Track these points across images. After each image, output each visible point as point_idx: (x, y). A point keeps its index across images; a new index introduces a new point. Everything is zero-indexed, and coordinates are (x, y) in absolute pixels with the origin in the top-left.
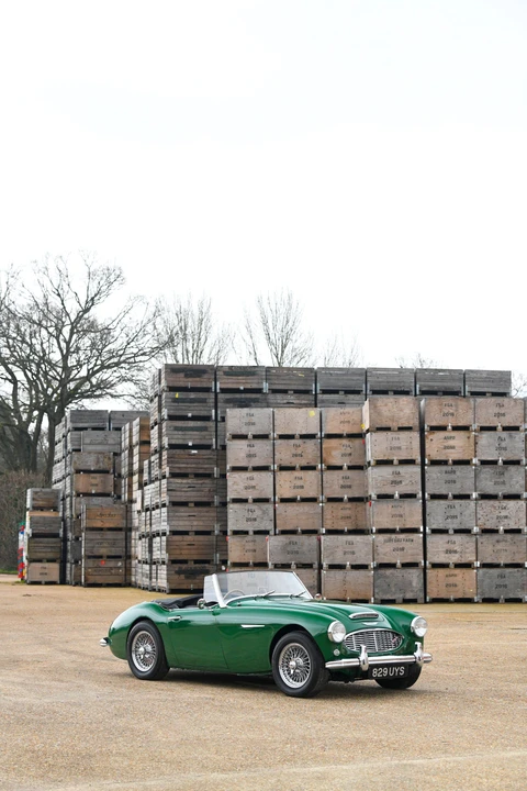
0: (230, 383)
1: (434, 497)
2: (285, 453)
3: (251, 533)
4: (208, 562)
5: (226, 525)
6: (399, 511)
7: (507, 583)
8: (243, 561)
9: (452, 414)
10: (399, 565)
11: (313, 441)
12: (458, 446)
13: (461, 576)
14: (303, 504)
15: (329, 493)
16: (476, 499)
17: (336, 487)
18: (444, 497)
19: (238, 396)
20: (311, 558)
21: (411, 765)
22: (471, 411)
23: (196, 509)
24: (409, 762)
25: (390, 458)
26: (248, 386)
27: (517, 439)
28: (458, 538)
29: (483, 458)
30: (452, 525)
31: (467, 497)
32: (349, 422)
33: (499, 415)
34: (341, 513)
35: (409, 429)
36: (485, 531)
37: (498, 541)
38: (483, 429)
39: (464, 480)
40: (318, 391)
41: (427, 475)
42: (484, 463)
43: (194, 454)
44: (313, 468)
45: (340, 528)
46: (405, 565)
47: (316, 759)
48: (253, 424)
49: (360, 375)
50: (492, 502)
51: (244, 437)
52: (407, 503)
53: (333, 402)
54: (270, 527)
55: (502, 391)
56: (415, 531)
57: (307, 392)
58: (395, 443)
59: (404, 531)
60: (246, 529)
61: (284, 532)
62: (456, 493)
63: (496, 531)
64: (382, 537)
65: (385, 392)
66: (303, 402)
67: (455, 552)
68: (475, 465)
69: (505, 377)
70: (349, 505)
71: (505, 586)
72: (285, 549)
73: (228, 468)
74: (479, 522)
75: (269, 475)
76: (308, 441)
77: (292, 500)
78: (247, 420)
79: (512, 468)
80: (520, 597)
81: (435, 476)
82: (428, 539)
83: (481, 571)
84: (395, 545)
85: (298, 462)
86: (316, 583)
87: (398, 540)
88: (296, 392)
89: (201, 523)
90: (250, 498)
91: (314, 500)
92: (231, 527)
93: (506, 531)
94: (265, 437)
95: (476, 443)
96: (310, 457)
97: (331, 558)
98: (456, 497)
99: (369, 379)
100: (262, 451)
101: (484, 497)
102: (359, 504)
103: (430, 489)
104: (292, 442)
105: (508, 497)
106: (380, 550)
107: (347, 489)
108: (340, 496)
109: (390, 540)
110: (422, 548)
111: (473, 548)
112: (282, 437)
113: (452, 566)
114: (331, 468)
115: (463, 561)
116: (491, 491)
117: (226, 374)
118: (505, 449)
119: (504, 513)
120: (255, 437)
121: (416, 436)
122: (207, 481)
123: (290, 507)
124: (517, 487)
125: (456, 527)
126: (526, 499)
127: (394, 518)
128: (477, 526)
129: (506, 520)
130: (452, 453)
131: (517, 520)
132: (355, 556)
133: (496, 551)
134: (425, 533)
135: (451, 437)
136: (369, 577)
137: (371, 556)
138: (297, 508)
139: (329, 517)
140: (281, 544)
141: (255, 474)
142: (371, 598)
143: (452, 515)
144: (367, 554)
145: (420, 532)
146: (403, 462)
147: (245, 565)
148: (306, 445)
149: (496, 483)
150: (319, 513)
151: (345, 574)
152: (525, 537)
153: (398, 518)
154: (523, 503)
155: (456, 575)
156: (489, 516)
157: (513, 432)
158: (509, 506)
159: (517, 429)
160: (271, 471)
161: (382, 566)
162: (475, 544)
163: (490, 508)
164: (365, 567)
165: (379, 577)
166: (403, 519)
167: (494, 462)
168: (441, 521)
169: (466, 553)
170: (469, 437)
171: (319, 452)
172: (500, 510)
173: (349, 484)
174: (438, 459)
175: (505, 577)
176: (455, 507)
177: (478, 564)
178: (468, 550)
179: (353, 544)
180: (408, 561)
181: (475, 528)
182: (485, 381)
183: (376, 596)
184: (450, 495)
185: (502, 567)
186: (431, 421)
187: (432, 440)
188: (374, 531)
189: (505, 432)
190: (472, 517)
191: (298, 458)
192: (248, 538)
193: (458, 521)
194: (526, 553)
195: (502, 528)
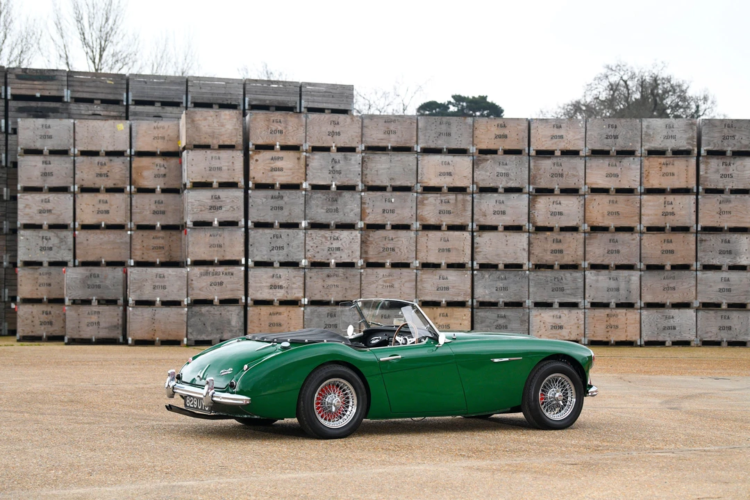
0: (25, 88)
1: (258, 225)
2: (88, 172)
3: (46, 264)
5: (16, 256)
6: (216, 241)
7: (337, 322)
8: (35, 297)
10: (216, 301)
11: (121, 159)
12: (286, 168)
13: (285, 314)
14: (107, 231)
15: (138, 219)
16: (305, 229)
17: (147, 213)
18: (269, 226)
19: (33, 104)
20: (116, 293)
21: (181, 487)
22: (302, 129)
24: (179, 483)
25: (209, 180)
26: (46, 93)
27: (353, 162)
28: (284, 272)
29: (315, 182)
30: (277, 257)
31: (296, 226)
32: (163, 138)
33: (332, 134)
34: (153, 243)
35: (231, 147)
36: (315, 265)
37: (328, 276)
38: (315, 149)
39: (293, 206)
40: (130, 102)
41: (250, 200)
42: (315, 187)
44: (121, 190)
45: (151, 260)
46: (224, 302)
47: (79, 483)
48: (50, 137)
49: (180, 84)
50: (322, 232)
51: (38, 152)
52: (227, 232)
53: (148, 115)
54: (68, 257)
55: (342, 107)
56: (236, 263)
57: (117, 102)
58: (216, 164)
59: (223, 263)
60: (39, 259)
61: (84, 264)
62: (284, 221)
63: (327, 265)
64: (198, 270)
65: (208, 105)
66: (112, 114)
67: (281, 287)
68: (305, 190)
69: (346, 92)
70: (162, 234)
71: (336, 326)
72: (85, 283)
73: (19, 187)
74: (309, 254)
75: (67, 199)
76: (115, 159)
77: (96, 227)
78: (42, 132)
79: (347, 194)
81: (259, 201)
82: (251, 273)
83: (309, 309)
84: (211, 279)
85: (103, 183)
86: (120, 322)
87: (217, 274)
88: (104, 101)
90: (45, 223)
91: (121, 227)
92: (22, 256)
93: (338, 265)
94: (64, 153)
95: (307, 165)
96: (118, 177)
97: (138, 292)
98: (283, 226)
99: (190, 89)
100: (60, 170)
101: (314, 226)
102: (174, 232)
103: (254, 216)
104: (97, 159)
105: (342, 227)
106: (196, 284)
107: (161, 216)
108: (151, 223)
109: (207, 273)
110: (242, 283)
111: (300, 284)
112: (84, 153)
113: (276, 303)
114: (141, 190)
115: (290, 298)
116: (321, 216)
117: (19, 77)
118: (339, 172)
119: (336, 244)
120: (53, 152)
121: (239, 155)
123: (93, 237)
124: (352, 215)
125: (283, 259)
126: (361, 229)
127: (212, 249)
128: (305, 258)
129: (338, 252)
130: (279, 176)
131: (350, 252)
132: (166, 290)
133: (326, 286)
134: (246, 266)
135: (278, 158)
136: (182, 314)
137: (185, 292)
138: (102, 236)
139: (138, 247)
140: (79, 277)
141: (52, 196)
142: (183, 340)
143: (278, 246)
144: (180, 289)
145: (242, 265)
146: (223, 185)
147: (38, 301)
148: (112, 164)
149: (328, 211)
150: (126, 243)
151: (154, 311)
152: (359, 271)
153: (216, 249)
154: (357, 234)
155: (280, 314)
156: (319, 247)
157: (349, 154)
158: (342, 237)
159: (352, 150)
160: (70, 192)
161: (197, 302)
162: (302, 279)
163: (320, 238)
164: (177, 303)
165: (194, 316)
166: (222, 250)
167: (327, 187)
168: (265, 253)
169: (292, 288)
170: (299, 159)
171: (128, 172)
172: (332, 241)
173: (162, 209)
174: (264, 182)
175: (335, 316)
176: (281, 236)
177: (306, 301)
178: (294, 286)
179: (164, 277)
180: (227, 297)
181: (303, 261)
182: (324, 96)
183: (190, 337)
184: (277, 224)
185: (332, 305)
186: (257, 139)
187: (257, 160)
188: (189, 263)
189: (339, 153)
190: (300, 249)
191: (103, 178)
192: (42, 270)
193: (284, 252)
194: (361, 290)
195: (333, 262)
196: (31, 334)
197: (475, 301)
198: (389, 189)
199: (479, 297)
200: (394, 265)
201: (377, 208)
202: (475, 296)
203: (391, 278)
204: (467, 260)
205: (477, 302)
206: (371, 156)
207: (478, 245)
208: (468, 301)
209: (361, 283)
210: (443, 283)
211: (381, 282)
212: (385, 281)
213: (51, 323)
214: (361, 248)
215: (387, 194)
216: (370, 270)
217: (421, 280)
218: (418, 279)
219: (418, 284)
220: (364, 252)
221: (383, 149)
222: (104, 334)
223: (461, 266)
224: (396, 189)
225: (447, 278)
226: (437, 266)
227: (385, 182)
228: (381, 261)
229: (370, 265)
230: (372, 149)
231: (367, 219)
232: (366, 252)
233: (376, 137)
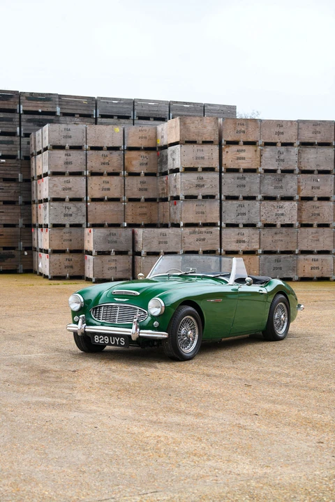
0: (31, 106)
1: (229, 198)
2: (95, 161)
4: (14, 248)
6: (201, 209)
7: (282, 266)
8: (61, 248)
9: (244, 132)
10: (201, 251)
11: (118, 152)
12: (248, 157)
13: (247, 261)
14: (109, 203)
15: (129, 194)
16: (260, 200)
17: (135, 190)
18: (236, 198)
19: (37, 117)
20: (127, 246)
22: (258, 129)
23: (4, 206)
25: (196, 166)
26: (45, 110)
27: (292, 153)
28: (247, 231)
29: (266, 168)
30: (243, 220)
31: (253, 198)
32: (145, 138)
34: (139, 210)
35: (211, 142)
36: (267, 226)
37: (276, 234)
38: (267, 144)
39: (253, 185)
40: (98, 116)
41: (223, 180)
42: (267, 171)
43: (3, 163)
44: (117, 174)
45: (138, 222)
46: (206, 252)
48: (70, 137)
49: (129, 104)
50: (272, 203)
51: (62, 148)
52: (208, 203)
54: (83, 221)
56: (214, 225)
57: (89, 116)
58: (200, 154)
59: (205, 225)
60: (63, 223)
61: (94, 226)
62: (246, 195)
63: (274, 226)
64: (188, 230)
65: (147, 118)
67: (244, 242)
68: (260, 173)
69: (232, 110)
70: (145, 204)
71: (281, 268)
72: (106, 240)
73: (49, 173)
74: (263, 219)
75: (82, 180)
76: (114, 152)
77: (101, 200)
78: (64, 133)
79: (288, 176)
80: (291, 276)
81: (229, 181)
82: (223, 232)
83: (263, 257)
84: (196, 236)
85: (106, 169)
86: (131, 267)
87: (201, 232)
88: (81, 115)
89: (8, 218)
90: (67, 197)
91: (117, 200)
92: (52, 220)
93: (283, 226)
94: (79, 148)
95: (261, 156)
96: (115, 164)
98: (245, 198)
99: (136, 107)
100: (77, 160)
101: (267, 198)
102: (153, 203)
103: (226, 192)
104: (101, 152)
105: (285, 199)
106: (187, 240)
107: (144, 192)
108: (138, 197)
109: (194, 232)
110: (218, 238)
111: (257, 239)
112: (93, 148)
113: (241, 252)
114: (132, 174)
115: (250, 249)
116: (271, 193)
117: (28, 99)
118: (283, 161)
119: (280, 212)
120: (72, 148)
121: (216, 148)
122: (13, 184)
123: (99, 206)
124: (291, 190)
125: (245, 222)
126: (298, 200)
127: (198, 215)
128: (261, 221)
129: (282, 217)
130: (243, 163)
131: (291, 216)
132: (167, 245)
133: (274, 241)
134: (221, 227)
135: (242, 150)
136: (178, 261)
137: (180, 246)
138: (105, 206)
139: (129, 214)
140: (102, 235)
141: (71, 179)
143: (242, 212)
144: (177, 244)
145: (218, 226)
146: (205, 170)
147: (63, 252)
148: (112, 156)
149: (276, 188)
150: (122, 211)
152: (297, 230)
153: (200, 215)
154: (295, 204)
156: (270, 213)
157: (290, 147)
158: (285, 206)
159: (291, 144)
160: (84, 176)
161: (188, 252)
162: (258, 236)
163: (270, 207)
164: (175, 253)
166: (205, 215)
167: (274, 171)
168: (233, 217)
169: (252, 242)
170: (256, 151)
171: (122, 162)
172: (278, 209)
173: (146, 187)
174: (232, 167)
175: (280, 261)
176: (244, 206)
177: (260, 251)
178: (253, 241)
179: (166, 235)
180: (208, 249)
181: (259, 223)
182: (218, 113)
184: (241, 197)
185: (278, 254)
186: (228, 137)
187: (227, 152)
188: (182, 225)
189: (283, 147)
190: (257, 215)
191: (106, 166)
192: (65, 230)
193: (246, 217)
194: (297, 243)
195: (279, 224)
196: (58, 275)
198: (316, 172)
200: (320, 226)
201: (308, 186)
203: (317, 234)
206: (304, 149)
209: (298, 238)
211: (310, 237)
212: (313, 237)
213: (72, 267)
214: (298, 214)
215: (314, 176)
216: (303, 229)
220: (300, 216)
221: (312, 144)
222: (119, 275)
224: (321, 172)
227: (313, 168)
228: (310, 223)
229: (303, 225)
230: (304, 144)
231: (301, 193)
233: (307, 136)
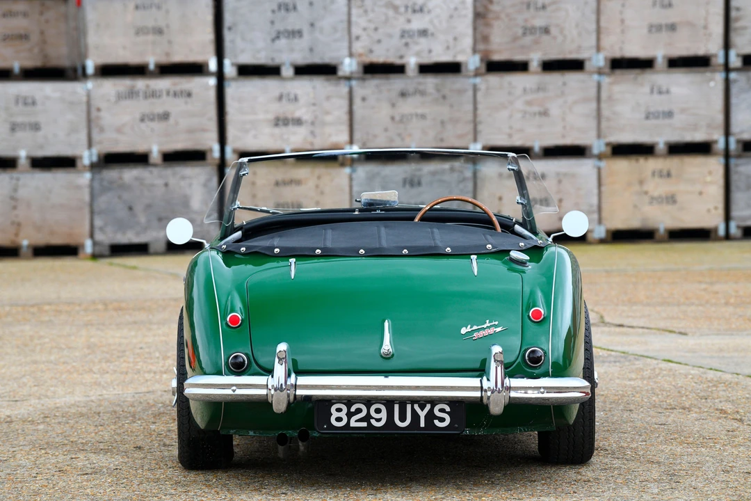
6: (149, 20)
10: (155, 156)
13: (311, 183)
28: (305, 88)
30: (289, 54)
34: (3, 25)
36: (373, 69)
37: (403, 94)
46: (173, 157)
56: (196, 69)
59: (168, 69)
63: (399, 69)
64: (111, 86)
67: (298, 122)
70: (23, 6)
74: (358, 47)
82: (231, 90)
83: (362, 171)
84: (142, 106)
87: (154, 94)
93: (425, 69)
106: (107, 118)
109: (132, 94)
110: (213, 114)
111: (341, 113)
115: (318, 144)
119: (418, 23)
125: (303, 59)
127: (142, 38)
128: (351, 55)
129: (423, 40)
131: (450, 38)
132: (40, 134)
133: (397, 118)
134: (220, 75)
136: (79, 187)
137: (83, 136)
142: (83, 246)
143: (290, 28)
144: (73, 130)
145: (208, 74)
151: (14, 182)
152: (472, 81)
153: (150, 37)
155: (298, 182)
156: (381, 31)
158: (431, 5)
161: (112, 160)
162: (345, 103)
163: (384, 10)
164: (67, 163)
165: (105, 190)
166: (164, 39)
169: (324, 124)
172: (409, 15)
175: (419, 184)
176: (295, 8)
178: (328, 118)
179: (34, 103)
180: (179, 146)
181: (347, 61)
183: (99, 237)
185: (413, 160)
188: (90, 69)
190: (338, 35)
193: (304, 42)
194: (475, 123)
195: (412, 62)
197: (732, 140)
199: (742, 132)
200: (550, 66)
202: (735, 128)
203: (541, 95)
204: (712, 46)
205: (738, 142)
207: (741, 13)
208: (716, 142)
209: (475, 109)
210: (659, 103)
211: (519, 104)
212: (529, 103)
214: (475, 29)
216: (494, 79)
217: (610, 98)
218: (604, 95)
219: (603, 105)
220: (481, 38)
223: (698, 62)
225: (668, 92)
226: (645, 64)
228: (518, 57)
229: (494, 67)
232: (486, 39)
